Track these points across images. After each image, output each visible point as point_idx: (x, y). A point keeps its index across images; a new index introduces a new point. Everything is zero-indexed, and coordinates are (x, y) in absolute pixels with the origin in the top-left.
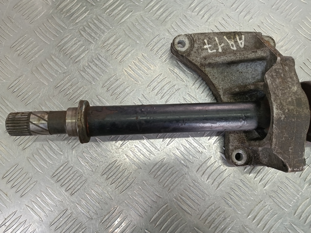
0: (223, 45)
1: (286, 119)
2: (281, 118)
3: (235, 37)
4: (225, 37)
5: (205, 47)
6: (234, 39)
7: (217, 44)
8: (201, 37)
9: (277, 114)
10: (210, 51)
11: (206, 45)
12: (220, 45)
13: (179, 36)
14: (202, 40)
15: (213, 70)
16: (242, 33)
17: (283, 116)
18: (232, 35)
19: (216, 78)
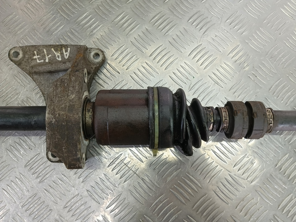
0: (50, 56)
1: (57, 123)
2: (52, 122)
3: (62, 50)
4: (53, 49)
5: (35, 57)
6: (60, 51)
7: (45, 55)
8: (32, 49)
9: (48, 118)
10: (38, 61)
11: (35, 56)
12: (48, 56)
13: (14, 48)
14: (32, 51)
15: (40, 78)
16: (69, 46)
17: (54, 120)
18: (59, 47)
19: (42, 85)
